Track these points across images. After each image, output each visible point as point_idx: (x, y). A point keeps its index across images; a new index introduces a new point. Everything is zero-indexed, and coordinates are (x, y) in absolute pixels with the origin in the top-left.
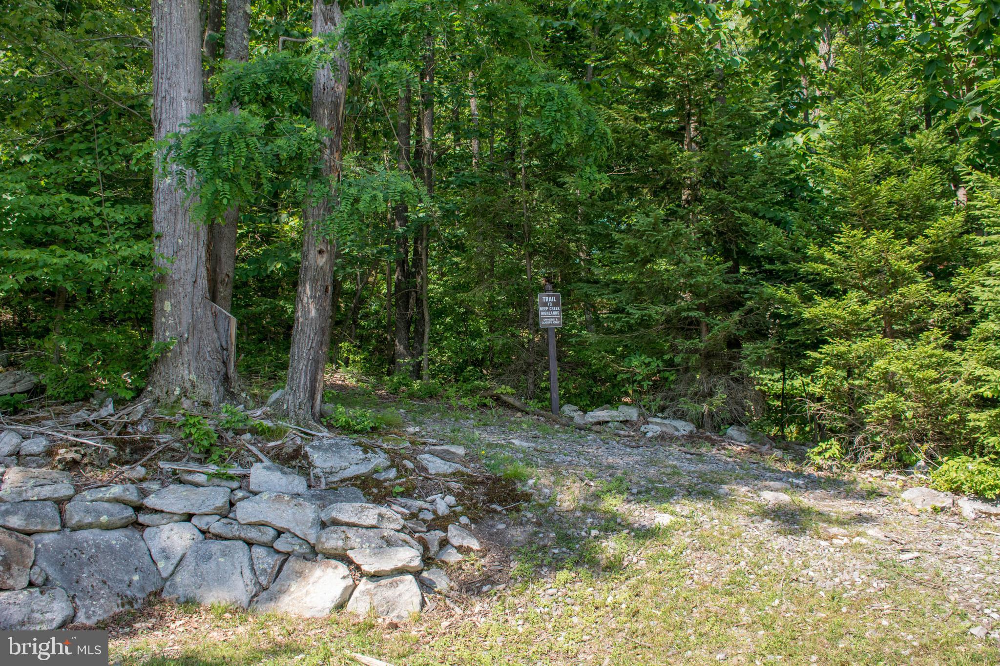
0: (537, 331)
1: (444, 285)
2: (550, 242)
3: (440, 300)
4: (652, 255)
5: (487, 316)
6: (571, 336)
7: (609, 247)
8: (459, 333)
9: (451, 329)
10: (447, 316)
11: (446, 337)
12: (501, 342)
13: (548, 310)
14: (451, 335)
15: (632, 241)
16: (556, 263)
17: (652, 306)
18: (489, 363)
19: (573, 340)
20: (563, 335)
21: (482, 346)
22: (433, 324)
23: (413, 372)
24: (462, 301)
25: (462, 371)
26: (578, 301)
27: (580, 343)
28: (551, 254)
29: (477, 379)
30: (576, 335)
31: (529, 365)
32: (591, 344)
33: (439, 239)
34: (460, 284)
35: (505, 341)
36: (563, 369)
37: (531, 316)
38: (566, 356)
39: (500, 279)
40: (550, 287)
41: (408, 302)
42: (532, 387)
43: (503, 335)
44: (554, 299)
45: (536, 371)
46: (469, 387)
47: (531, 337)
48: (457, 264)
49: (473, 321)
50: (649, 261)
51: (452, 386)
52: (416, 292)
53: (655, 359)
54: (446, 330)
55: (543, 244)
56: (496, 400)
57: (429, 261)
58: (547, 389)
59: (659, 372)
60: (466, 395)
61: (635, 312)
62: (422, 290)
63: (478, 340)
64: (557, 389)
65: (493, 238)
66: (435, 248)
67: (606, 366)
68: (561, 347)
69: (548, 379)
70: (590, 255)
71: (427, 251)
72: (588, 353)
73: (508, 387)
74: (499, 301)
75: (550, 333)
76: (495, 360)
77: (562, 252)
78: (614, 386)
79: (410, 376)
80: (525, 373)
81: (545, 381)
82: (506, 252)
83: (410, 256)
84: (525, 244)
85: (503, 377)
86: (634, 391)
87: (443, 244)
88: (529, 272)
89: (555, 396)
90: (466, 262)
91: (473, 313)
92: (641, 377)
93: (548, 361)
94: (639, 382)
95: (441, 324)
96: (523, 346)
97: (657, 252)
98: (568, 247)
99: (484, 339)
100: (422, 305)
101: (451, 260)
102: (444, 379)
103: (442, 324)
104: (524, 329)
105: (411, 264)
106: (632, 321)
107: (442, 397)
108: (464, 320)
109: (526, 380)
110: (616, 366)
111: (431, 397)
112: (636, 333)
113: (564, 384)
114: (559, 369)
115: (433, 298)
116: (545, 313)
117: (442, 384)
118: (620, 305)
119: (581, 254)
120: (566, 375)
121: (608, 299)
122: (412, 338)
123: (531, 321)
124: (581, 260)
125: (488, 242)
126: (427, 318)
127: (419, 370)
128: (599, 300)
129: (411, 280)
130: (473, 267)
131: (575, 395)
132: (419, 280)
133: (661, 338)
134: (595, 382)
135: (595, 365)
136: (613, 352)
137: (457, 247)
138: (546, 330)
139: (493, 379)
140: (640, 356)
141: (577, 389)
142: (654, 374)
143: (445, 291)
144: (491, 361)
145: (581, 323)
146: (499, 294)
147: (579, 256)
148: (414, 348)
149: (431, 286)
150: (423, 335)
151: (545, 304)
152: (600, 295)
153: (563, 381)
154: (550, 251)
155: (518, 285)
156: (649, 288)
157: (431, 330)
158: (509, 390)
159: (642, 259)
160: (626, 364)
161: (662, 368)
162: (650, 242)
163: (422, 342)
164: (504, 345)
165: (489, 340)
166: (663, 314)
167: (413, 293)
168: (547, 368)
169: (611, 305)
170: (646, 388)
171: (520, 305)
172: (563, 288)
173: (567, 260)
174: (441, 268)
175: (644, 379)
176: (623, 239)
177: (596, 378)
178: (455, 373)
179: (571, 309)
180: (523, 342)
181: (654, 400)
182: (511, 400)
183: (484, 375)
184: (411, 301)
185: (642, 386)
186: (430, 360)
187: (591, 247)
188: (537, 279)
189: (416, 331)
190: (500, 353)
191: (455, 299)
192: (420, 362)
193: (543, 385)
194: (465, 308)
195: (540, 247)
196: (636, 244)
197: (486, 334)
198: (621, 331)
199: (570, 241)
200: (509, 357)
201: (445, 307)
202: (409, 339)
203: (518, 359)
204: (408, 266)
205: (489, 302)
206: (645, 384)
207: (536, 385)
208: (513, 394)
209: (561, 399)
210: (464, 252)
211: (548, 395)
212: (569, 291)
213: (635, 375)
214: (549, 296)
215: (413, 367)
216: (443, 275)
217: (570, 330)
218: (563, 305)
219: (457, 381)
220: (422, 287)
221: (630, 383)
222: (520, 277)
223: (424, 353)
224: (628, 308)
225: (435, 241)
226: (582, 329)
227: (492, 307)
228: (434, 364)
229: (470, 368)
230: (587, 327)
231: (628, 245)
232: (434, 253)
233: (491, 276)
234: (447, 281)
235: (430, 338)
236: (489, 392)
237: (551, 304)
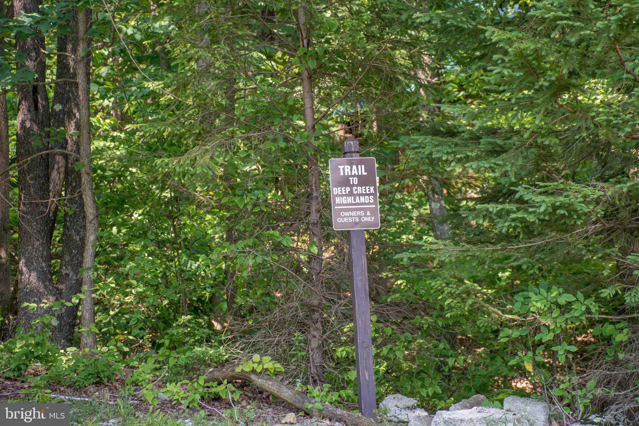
0: (328, 237)
1: (127, 141)
2: (354, 49)
3: (119, 176)
4: (572, 74)
5: (221, 207)
6: (401, 248)
7: (480, 58)
8: (161, 244)
9: (144, 235)
10: (135, 208)
11: (134, 254)
12: (251, 262)
13: (351, 194)
14: (145, 247)
15: (529, 45)
16: (367, 94)
17: (575, 186)
18: (225, 306)
19: (405, 257)
20: (384, 245)
21: (211, 272)
22: (103, 225)
23: (60, 328)
24: (167, 175)
25: (168, 324)
26: (414, 173)
27: (416, 264)
28: (354, 73)
29: (200, 342)
30: (410, 246)
31: (312, 309)
32: (442, 265)
33: (114, 40)
34: (162, 140)
35: (259, 260)
36: (382, 319)
37: (314, 206)
38: (389, 291)
39: (248, 128)
40: (352, 144)
41: (48, 177)
42: (317, 358)
43: (254, 246)
44: (362, 170)
45: (325, 323)
46: (183, 359)
47: (315, 250)
48: (154, 95)
49: (191, 217)
50: (566, 88)
51: (145, 359)
52: (66, 157)
53: (580, 296)
54: (133, 237)
55: (340, 53)
56: (241, 387)
57: (94, 88)
58: (352, 362)
59: (592, 323)
60: (175, 376)
61: (539, 198)
62: (78, 151)
63: (202, 257)
64: (371, 361)
65: (232, 40)
66: (105, 59)
67: (475, 311)
68: (379, 271)
69: (352, 341)
70: (439, 75)
71: (87, 64)
72: (437, 284)
73: (267, 359)
74: (246, 174)
75: (354, 242)
76: (239, 300)
77: (379, 71)
78: (493, 354)
79: (51, 339)
80: (303, 327)
81: (345, 343)
82: (259, 71)
83: (51, 76)
84: (300, 53)
85: (257, 337)
86: (538, 365)
87: (123, 51)
88: (308, 112)
89: (367, 376)
90: (175, 92)
91: (190, 200)
92: (551, 336)
93: (352, 302)
94: (548, 346)
95: (120, 226)
96: (298, 270)
97: (583, 66)
98: (392, 58)
99: (214, 256)
100: (79, 184)
101: (141, 88)
102: (127, 343)
103: (124, 224)
104: (299, 234)
105: (51, 94)
106: (531, 218)
107: (123, 383)
108: (170, 216)
109: (306, 342)
110: (496, 312)
111: (99, 384)
112: (538, 242)
113: (385, 351)
114: (374, 318)
115: (101, 168)
116: (344, 200)
117: (124, 354)
118: (503, 181)
119: (420, 74)
120: (389, 331)
121: (477, 171)
122: (57, 256)
123: (314, 217)
124: (420, 85)
125: (223, 48)
126: (90, 211)
127: (73, 326)
128: (459, 170)
129: (53, 130)
130: (190, 101)
131: (410, 374)
132: (72, 130)
133: (595, 252)
134: (453, 347)
135: (450, 308)
136: (492, 281)
137: (154, 59)
138: (347, 235)
139: (234, 340)
140: (549, 290)
141: (413, 360)
142: (582, 329)
143: (131, 154)
144: (231, 301)
145: (420, 219)
146: (246, 160)
147: (415, 78)
148: (63, 278)
149: (98, 144)
150: (81, 248)
151: (345, 182)
152: (459, 161)
153: (384, 344)
154: (353, 67)
155: (286, 139)
156: (567, 145)
157: (99, 238)
158: (269, 364)
159: (552, 83)
160: (517, 307)
161: (597, 316)
162: (568, 45)
163: (80, 264)
164: (259, 267)
165: (226, 258)
166: (597, 201)
167: (59, 158)
168: (349, 317)
169: (485, 180)
170: (562, 359)
171: (290, 183)
172: (381, 145)
173: (391, 87)
174: (119, 104)
175: (557, 340)
176: (510, 42)
177: (454, 336)
178: (154, 329)
179: (400, 190)
180: (299, 261)
181: (582, 386)
182: (270, 386)
183: (216, 333)
184: (54, 175)
185: (554, 355)
186: (98, 302)
187: (441, 58)
188: (327, 127)
189: (66, 240)
190: (249, 286)
191: (152, 170)
192: (76, 307)
193: (341, 352)
194: (174, 189)
195: (330, 60)
196: (536, 50)
197: (219, 245)
198: (508, 238)
199: (396, 44)
200: (268, 294)
201: (131, 188)
202: (50, 257)
203: (288, 297)
204: (46, 99)
205: (226, 178)
206: (561, 350)
207: (327, 354)
208: (277, 374)
209: (379, 383)
210: (169, 68)
211: (352, 375)
212: (395, 152)
213: (537, 330)
214: (351, 164)
215: (59, 318)
216: (125, 118)
217: (398, 235)
218: (382, 182)
219: (156, 346)
220: (77, 144)
221: (527, 348)
222: (290, 125)
223: (85, 288)
224: (521, 191)
225: (105, 45)
226: (422, 232)
227: (232, 188)
228: (106, 310)
229: (184, 318)
230: (433, 229)
231: (521, 54)
232: (104, 71)
233: (229, 122)
234: (133, 132)
235: (97, 254)
236: (227, 371)
237: (356, 181)
